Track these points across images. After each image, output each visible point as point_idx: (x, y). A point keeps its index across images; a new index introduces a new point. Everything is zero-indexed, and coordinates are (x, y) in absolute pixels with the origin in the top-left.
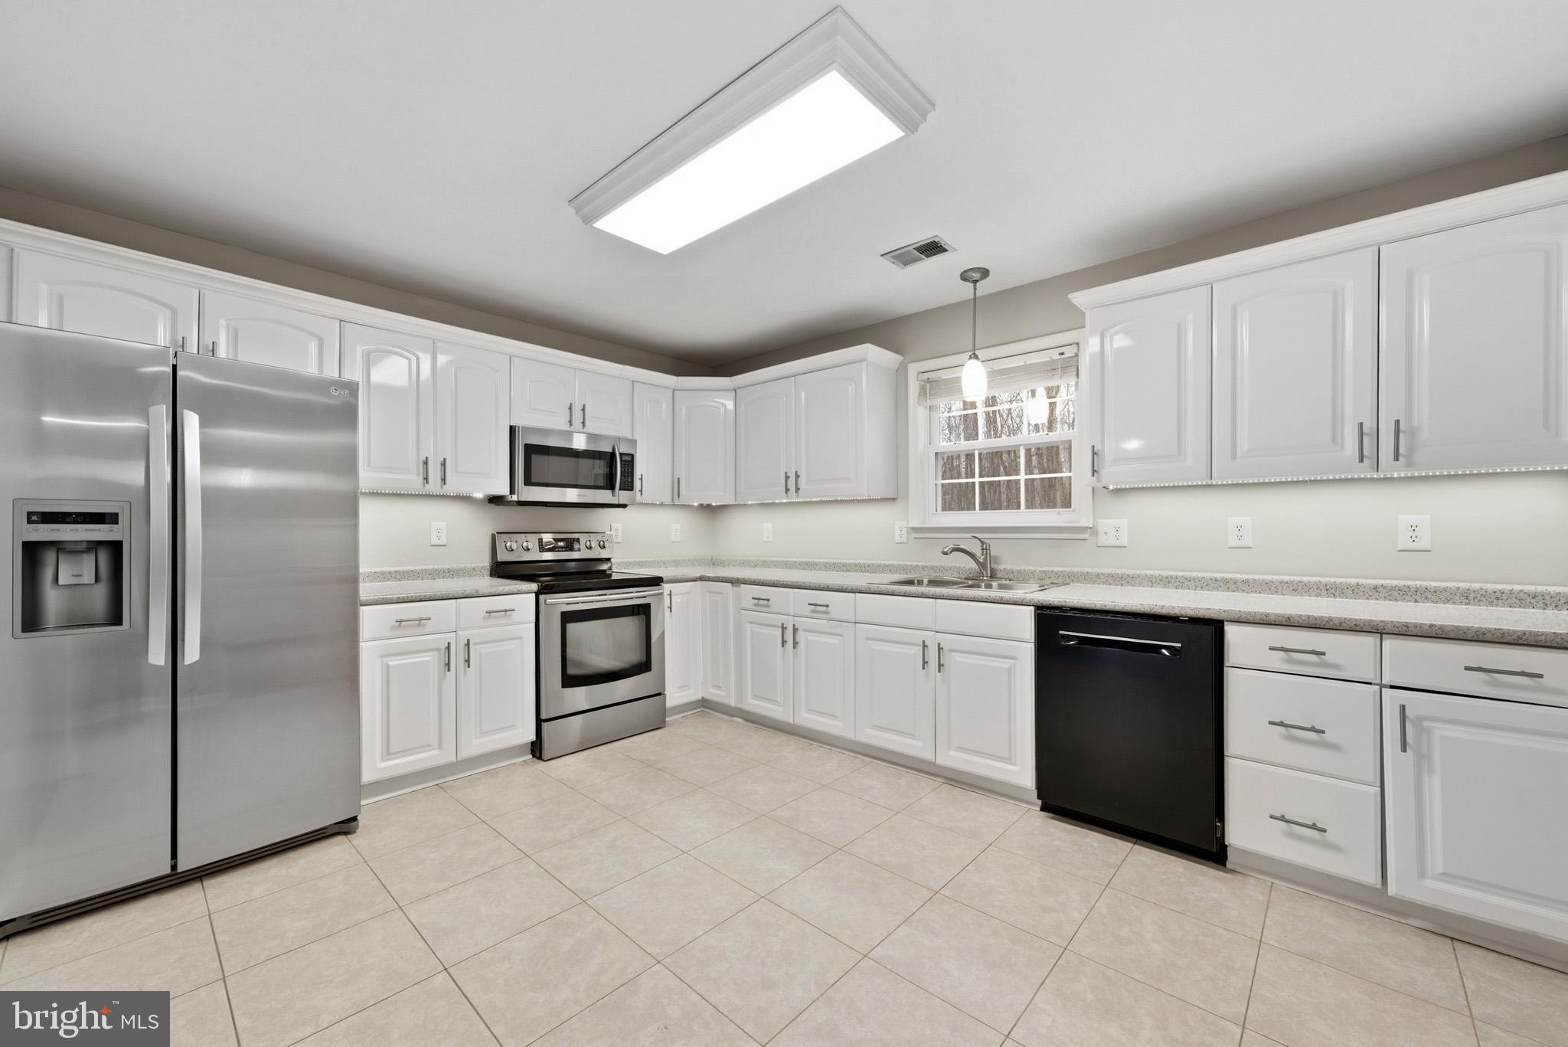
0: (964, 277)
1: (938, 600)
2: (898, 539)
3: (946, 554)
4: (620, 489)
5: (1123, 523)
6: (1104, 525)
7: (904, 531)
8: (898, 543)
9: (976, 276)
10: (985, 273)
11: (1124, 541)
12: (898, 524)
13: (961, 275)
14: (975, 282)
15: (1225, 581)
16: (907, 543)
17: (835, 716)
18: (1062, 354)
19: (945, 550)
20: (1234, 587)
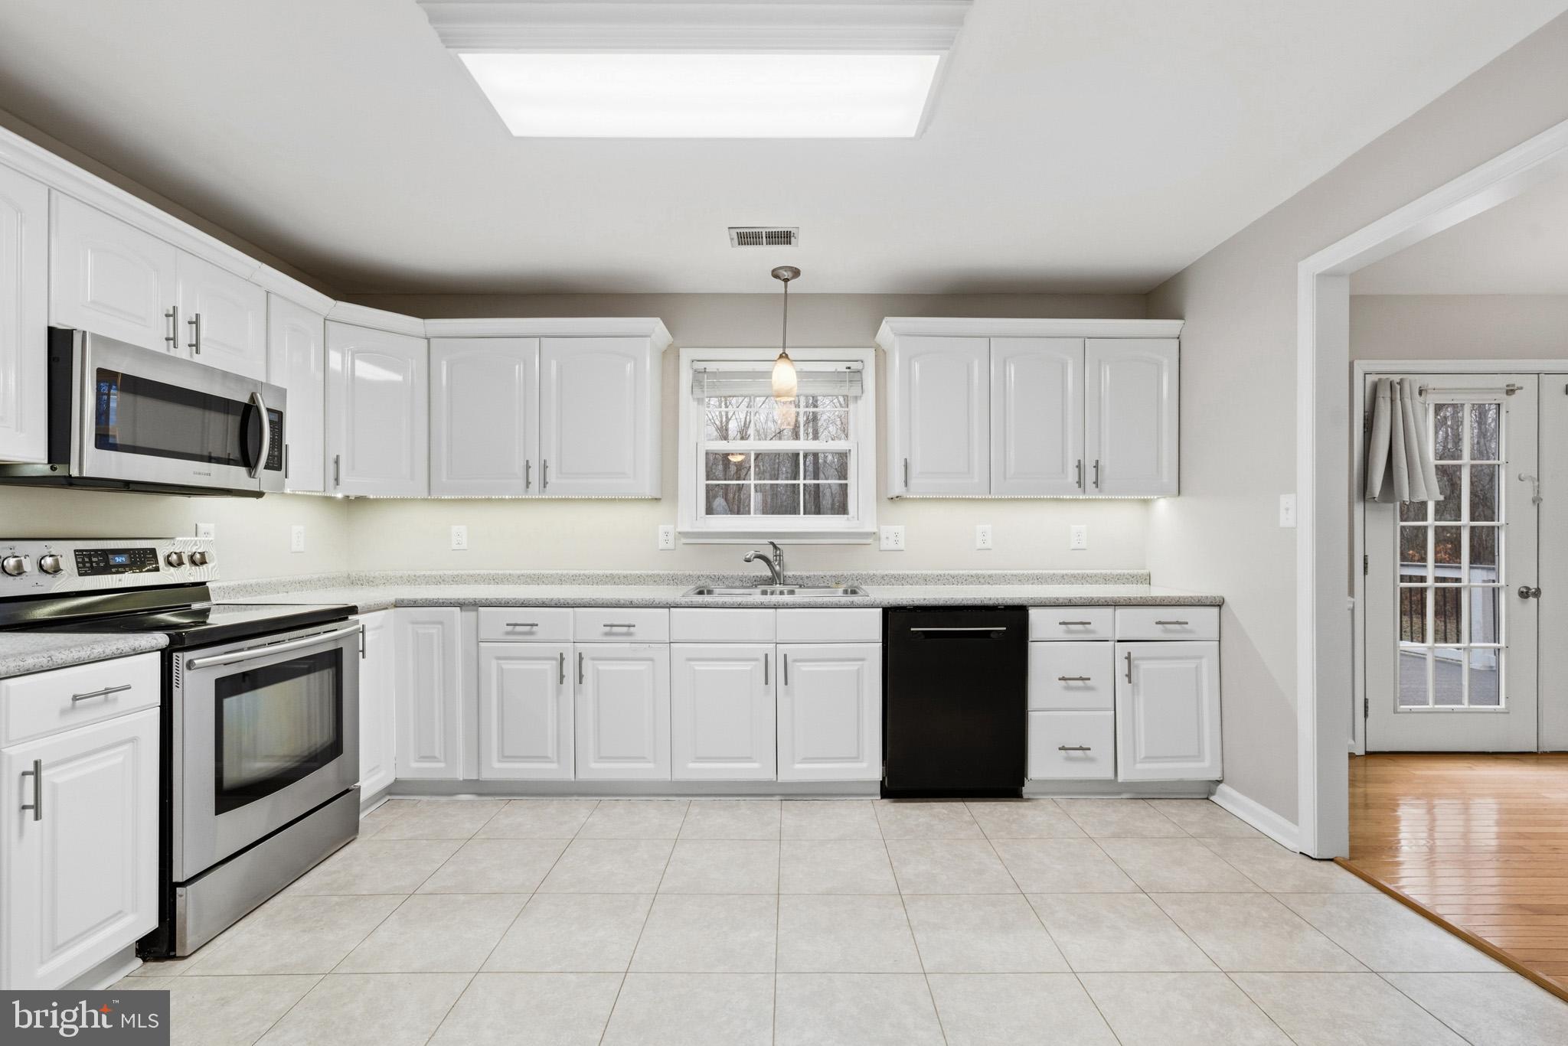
0: (775, 274)
1: (778, 610)
2: (662, 545)
3: (748, 560)
4: (267, 467)
5: (900, 529)
6: (886, 530)
7: (671, 538)
8: (661, 550)
9: (786, 274)
10: (796, 273)
11: (901, 545)
12: (662, 528)
13: (773, 271)
14: (786, 280)
15: (978, 577)
16: (675, 549)
17: (644, 758)
18: (849, 368)
19: (748, 557)
20: (982, 581)
